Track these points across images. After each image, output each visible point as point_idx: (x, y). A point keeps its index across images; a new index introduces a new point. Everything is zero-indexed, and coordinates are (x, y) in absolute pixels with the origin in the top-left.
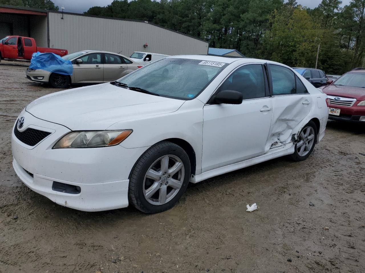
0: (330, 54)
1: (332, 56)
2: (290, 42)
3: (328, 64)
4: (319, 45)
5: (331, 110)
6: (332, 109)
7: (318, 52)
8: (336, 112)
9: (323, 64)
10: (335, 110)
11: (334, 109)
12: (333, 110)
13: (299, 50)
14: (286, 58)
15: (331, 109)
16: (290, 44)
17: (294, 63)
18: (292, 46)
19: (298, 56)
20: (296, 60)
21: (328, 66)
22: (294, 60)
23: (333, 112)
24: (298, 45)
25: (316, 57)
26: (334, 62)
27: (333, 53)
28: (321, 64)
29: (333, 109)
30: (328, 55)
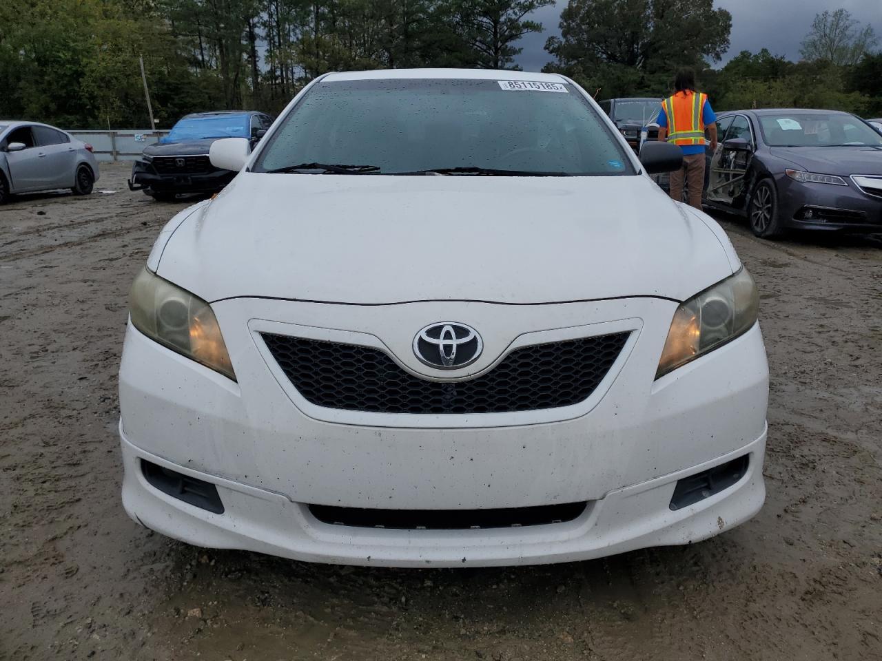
0: (173, 81)
1: (178, 84)
2: (58, 52)
3: (175, 105)
4: (141, 60)
7: (143, 75)
9: (164, 104)
13: (93, 71)
14: (63, 93)
16: (60, 57)
17: (88, 107)
18: (69, 62)
19: (95, 88)
20: (92, 97)
21: (176, 109)
22: (87, 98)
24: (85, 60)
25: (143, 88)
26: (188, 99)
27: (179, 79)
28: (160, 106)
30: (168, 84)
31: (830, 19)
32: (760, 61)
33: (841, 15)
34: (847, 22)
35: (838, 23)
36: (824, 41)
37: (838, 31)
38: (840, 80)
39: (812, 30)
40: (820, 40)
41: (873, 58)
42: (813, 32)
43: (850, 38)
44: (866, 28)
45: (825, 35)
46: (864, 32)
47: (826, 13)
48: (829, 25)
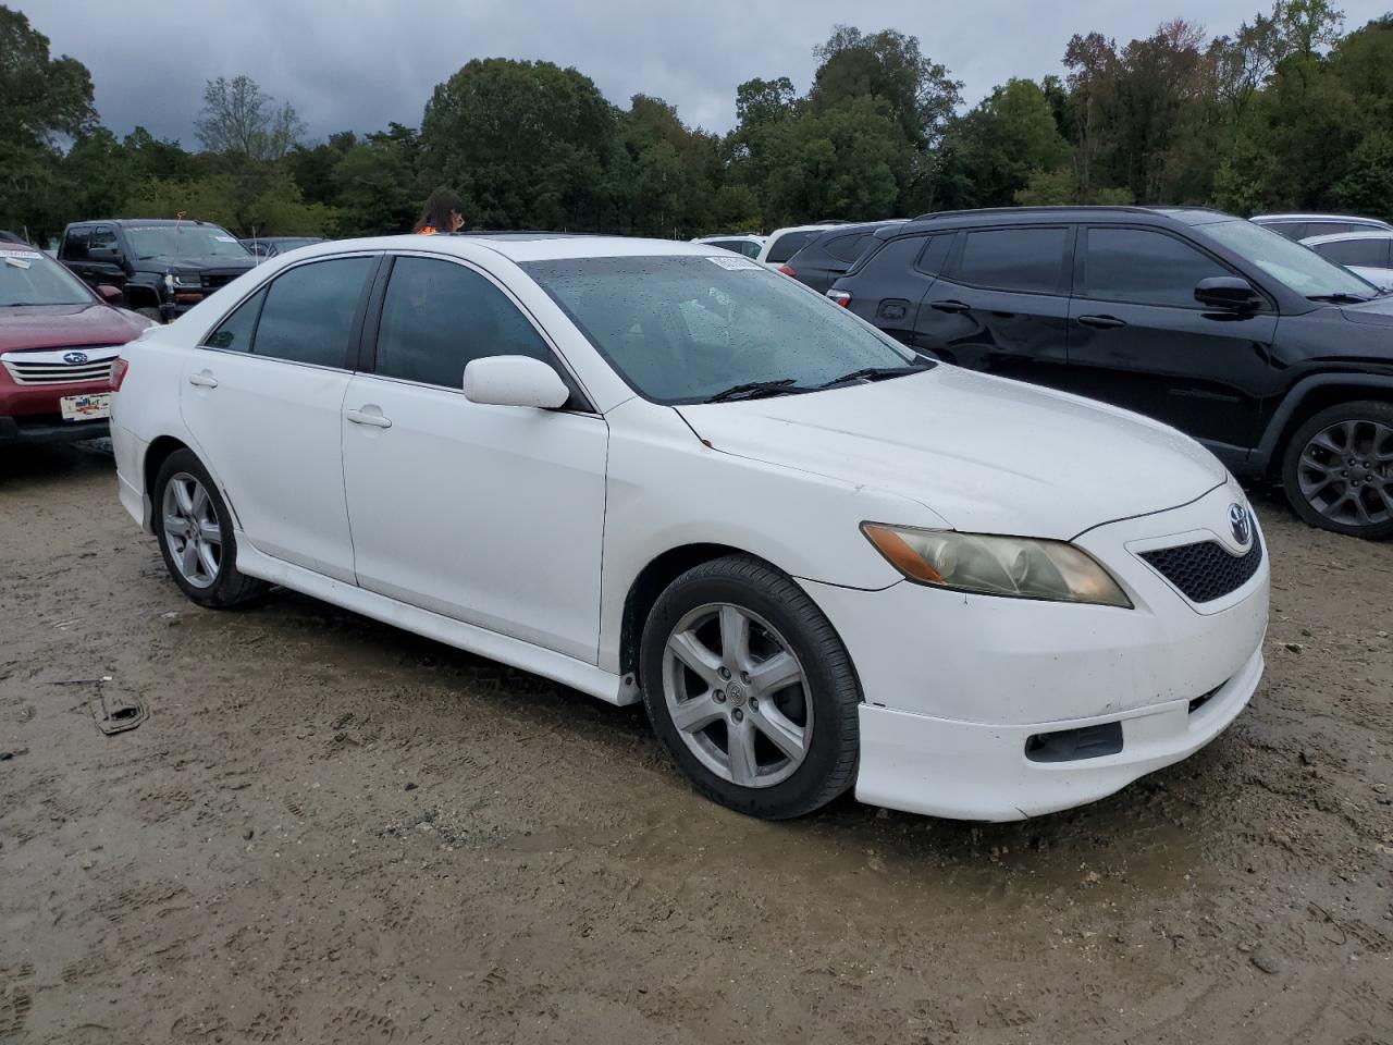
5: (78, 404)
6: (78, 399)
8: (100, 406)
10: (92, 400)
11: (87, 396)
12: (87, 401)
15: (75, 401)
23: (90, 411)
29: (85, 397)
31: (230, 90)
32: (138, 147)
33: (244, 85)
34: (256, 97)
35: (242, 97)
36: (228, 122)
37: (245, 110)
38: (294, 186)
39: (206, 104)
40: (224, 122)
41: (310, 153)
42: (209, 107)
43: (266, 120)
44: (284, 109)
45: (229, 114)
46: (283, 114)
47: (222, 80)
48: (229, 98)
